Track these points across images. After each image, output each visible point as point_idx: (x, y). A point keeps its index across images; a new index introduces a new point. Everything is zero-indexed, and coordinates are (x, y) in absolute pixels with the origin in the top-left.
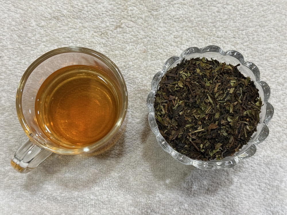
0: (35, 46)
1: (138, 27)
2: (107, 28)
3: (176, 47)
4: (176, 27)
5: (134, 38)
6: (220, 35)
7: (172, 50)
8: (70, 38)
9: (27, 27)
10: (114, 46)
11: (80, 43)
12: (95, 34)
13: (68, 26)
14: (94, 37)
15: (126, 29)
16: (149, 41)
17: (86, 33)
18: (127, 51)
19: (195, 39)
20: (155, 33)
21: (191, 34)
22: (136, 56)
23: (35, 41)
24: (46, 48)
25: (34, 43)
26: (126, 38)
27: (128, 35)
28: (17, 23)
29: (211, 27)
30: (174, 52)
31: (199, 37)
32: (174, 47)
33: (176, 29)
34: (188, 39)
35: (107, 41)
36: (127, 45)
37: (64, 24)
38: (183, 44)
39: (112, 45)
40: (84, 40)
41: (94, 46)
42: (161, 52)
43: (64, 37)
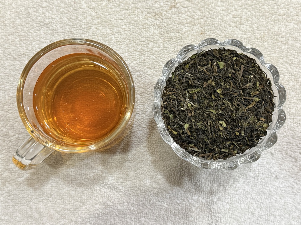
0: (87, 29)
1: (194, 6)
2: (161, 8)
3: (235, 28)
4: (234, 6)
5: (190, 19)
6: (282, 13)
7: (231, 30)
8: (122, 20)
9: (77, 9)
10: (169, 28)
11: (133, 25)
12: (148, 15)
13: (120, 7)
14: (147, 18)
15: (181, 9)
16: (206, 21)
17: (139, 15)
18: (183, 33)
19: (256, 18)
20: (212, 13)
21: (251, 13)
22: (192, 38)
23: (86, 24)
24: (98, 31)
25: (86, 26)
26: (181, 19)
27: (183, 16)
28: (66, 5)
29: (271, 5)
30: (233, 33)
31: (259, 16)
32: (233, 27)
33: (235, 8)
34: (248, 18)
35: (161, 22)
36: (182, 26)
37: (115, 5)
38: (243, 24)
39: (167, 27)
40: (137, 22)
41: (148, 28)
42: (219, 33)
43: (116, 20)
